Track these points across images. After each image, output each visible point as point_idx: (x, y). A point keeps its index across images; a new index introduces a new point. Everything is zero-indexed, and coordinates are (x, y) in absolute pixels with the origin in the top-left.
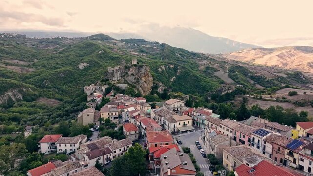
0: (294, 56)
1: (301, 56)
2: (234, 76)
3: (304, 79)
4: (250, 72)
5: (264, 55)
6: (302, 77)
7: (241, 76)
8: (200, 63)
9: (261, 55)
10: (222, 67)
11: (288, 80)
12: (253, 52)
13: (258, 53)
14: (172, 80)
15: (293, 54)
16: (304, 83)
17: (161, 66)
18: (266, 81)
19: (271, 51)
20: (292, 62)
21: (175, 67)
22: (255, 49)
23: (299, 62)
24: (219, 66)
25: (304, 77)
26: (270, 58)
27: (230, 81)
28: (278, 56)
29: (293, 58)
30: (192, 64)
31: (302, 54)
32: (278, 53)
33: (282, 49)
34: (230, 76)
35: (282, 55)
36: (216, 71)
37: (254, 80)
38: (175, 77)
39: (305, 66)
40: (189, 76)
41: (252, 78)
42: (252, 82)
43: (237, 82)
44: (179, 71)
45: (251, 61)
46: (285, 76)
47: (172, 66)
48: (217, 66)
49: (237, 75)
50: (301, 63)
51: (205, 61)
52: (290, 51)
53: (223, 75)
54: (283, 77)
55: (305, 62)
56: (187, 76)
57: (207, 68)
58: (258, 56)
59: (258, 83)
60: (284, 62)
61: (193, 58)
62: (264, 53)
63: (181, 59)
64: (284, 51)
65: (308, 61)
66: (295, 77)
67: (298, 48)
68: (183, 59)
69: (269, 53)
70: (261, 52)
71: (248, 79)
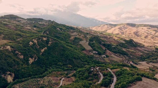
0: (127, 28)
1: (130, 29)
2: (92, 44)
3: (135, 44)
4: (103, 41)
5: (111, 28)
6: (134, 43)
7: (96, 45)
8: (72, 34)
9: (110, 28)
10: (85, 37)
11: (126, 45)
12: (106, 26)
13: (109, 26)
14: (43, 51)
15: (126, 27)
16: (135, 47)
17: (34, 40)
18: (113, 48)
19: (115, 25)
20: (126, 32)
21: (47, 39)
22: (107, 25)
23: (129, 32)
24: (84, 36)
25: (135, 43)
26: (115, 29)
27: (89, 48)
28: (119, 28)
29: (126, 30)
30: (66, 35)
31: (130, 27)
32: (119, 27)
33: (121, 24)
34: (89, 44)
35: (121, 28)
36: (81, 40)
37: (105, 47)
38: (46, 48)
39: (133, 34)
40: (57, 46)
41: (104, 45)
42: (104, 48)
43: (94, 49)
44: (50, 42)
45: (105, 31)
46: (124, 42)
47: (45, 39)
48: (83, 36)
49: (94, 43)
50: (130, 32)
51: (75, 33)
52: (124, 26)
53: (85, 44)
54: (123, 43)
55: (132, 32)
56: (56, 46)
57: (76, 38)
58: (109, 28)
59: (108, 49)
60: (122, 32)
61: (68, 31)
62: (111, 27)
63: (59, 32)
64: (121, 26)
65: (134, 31)
66: (130, 43)
67: (128, 24)
68: (61, 32)
69: (114, 27)
70: (110, 26)
71: (102, 46)
